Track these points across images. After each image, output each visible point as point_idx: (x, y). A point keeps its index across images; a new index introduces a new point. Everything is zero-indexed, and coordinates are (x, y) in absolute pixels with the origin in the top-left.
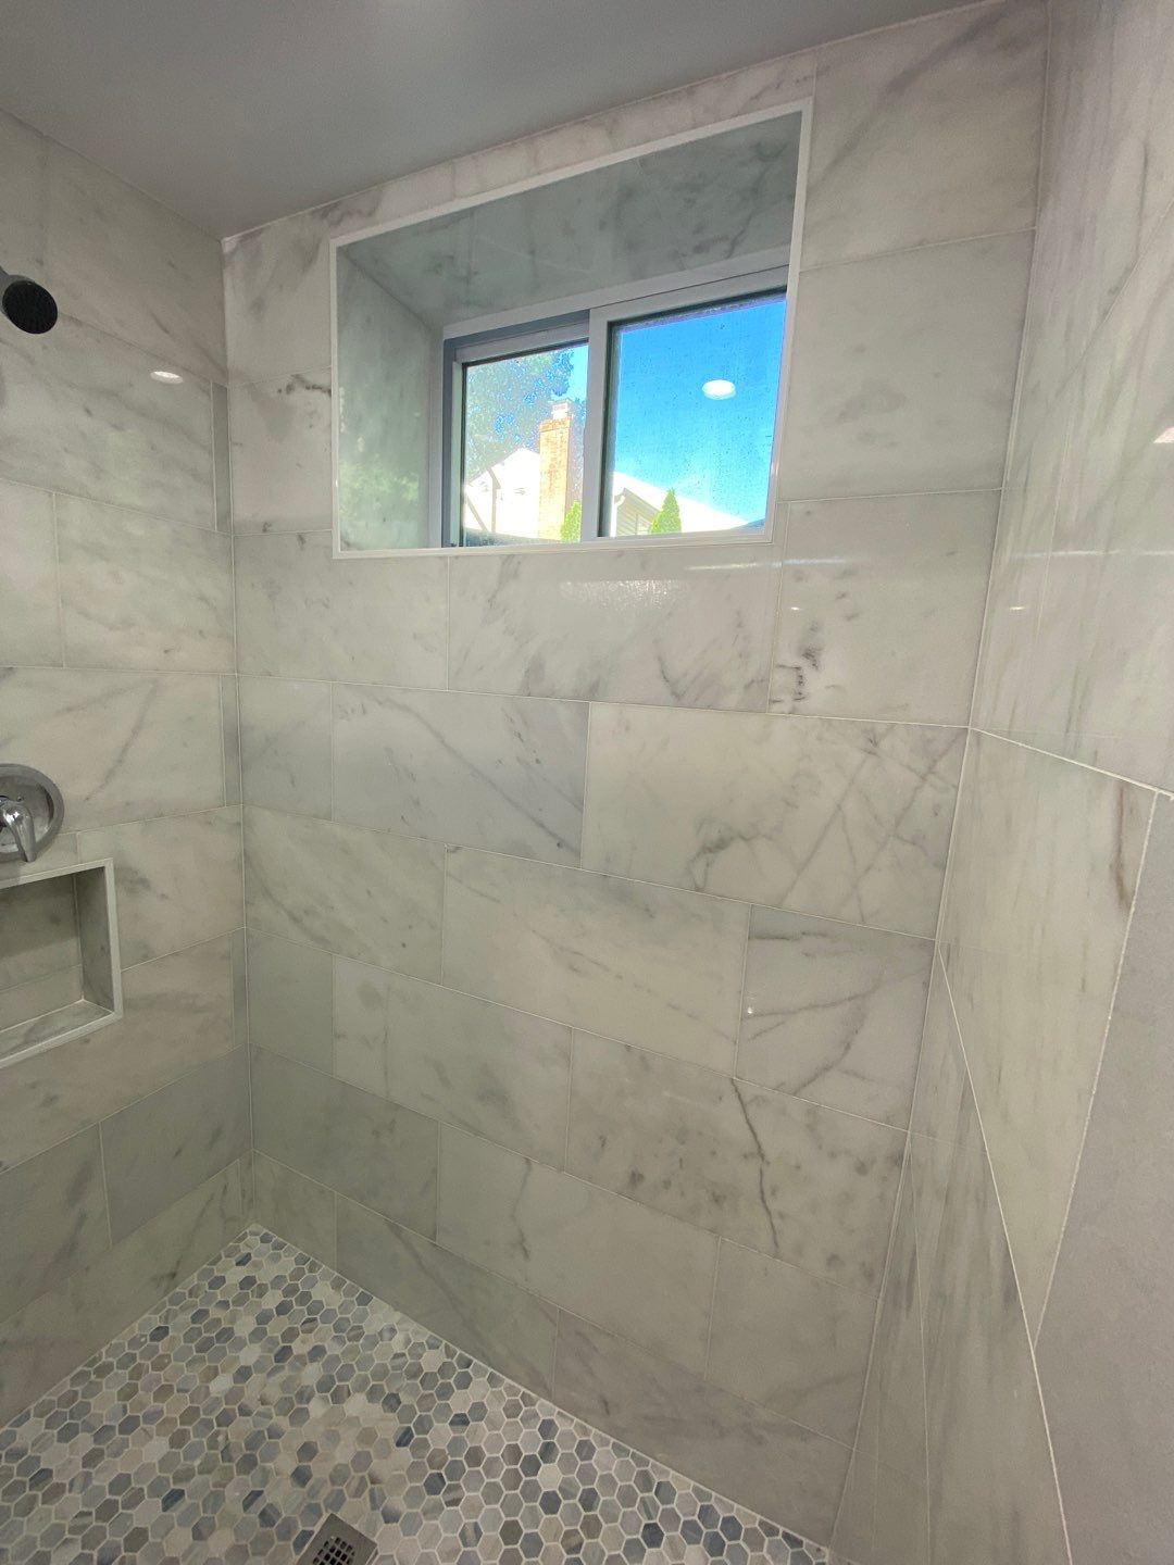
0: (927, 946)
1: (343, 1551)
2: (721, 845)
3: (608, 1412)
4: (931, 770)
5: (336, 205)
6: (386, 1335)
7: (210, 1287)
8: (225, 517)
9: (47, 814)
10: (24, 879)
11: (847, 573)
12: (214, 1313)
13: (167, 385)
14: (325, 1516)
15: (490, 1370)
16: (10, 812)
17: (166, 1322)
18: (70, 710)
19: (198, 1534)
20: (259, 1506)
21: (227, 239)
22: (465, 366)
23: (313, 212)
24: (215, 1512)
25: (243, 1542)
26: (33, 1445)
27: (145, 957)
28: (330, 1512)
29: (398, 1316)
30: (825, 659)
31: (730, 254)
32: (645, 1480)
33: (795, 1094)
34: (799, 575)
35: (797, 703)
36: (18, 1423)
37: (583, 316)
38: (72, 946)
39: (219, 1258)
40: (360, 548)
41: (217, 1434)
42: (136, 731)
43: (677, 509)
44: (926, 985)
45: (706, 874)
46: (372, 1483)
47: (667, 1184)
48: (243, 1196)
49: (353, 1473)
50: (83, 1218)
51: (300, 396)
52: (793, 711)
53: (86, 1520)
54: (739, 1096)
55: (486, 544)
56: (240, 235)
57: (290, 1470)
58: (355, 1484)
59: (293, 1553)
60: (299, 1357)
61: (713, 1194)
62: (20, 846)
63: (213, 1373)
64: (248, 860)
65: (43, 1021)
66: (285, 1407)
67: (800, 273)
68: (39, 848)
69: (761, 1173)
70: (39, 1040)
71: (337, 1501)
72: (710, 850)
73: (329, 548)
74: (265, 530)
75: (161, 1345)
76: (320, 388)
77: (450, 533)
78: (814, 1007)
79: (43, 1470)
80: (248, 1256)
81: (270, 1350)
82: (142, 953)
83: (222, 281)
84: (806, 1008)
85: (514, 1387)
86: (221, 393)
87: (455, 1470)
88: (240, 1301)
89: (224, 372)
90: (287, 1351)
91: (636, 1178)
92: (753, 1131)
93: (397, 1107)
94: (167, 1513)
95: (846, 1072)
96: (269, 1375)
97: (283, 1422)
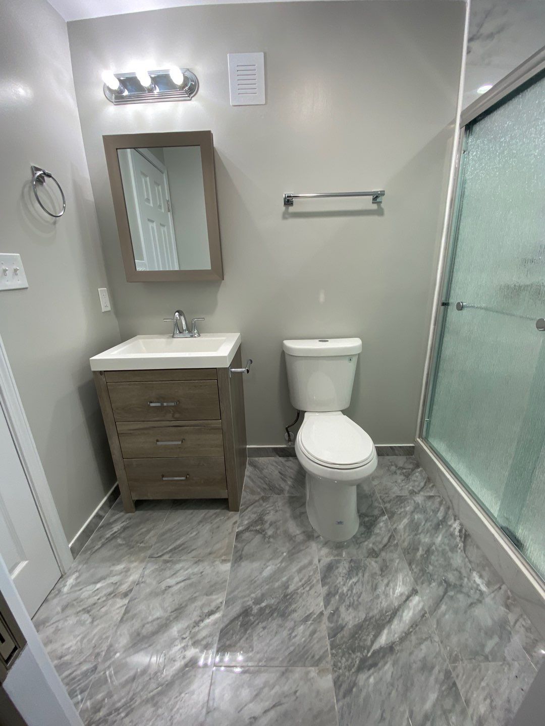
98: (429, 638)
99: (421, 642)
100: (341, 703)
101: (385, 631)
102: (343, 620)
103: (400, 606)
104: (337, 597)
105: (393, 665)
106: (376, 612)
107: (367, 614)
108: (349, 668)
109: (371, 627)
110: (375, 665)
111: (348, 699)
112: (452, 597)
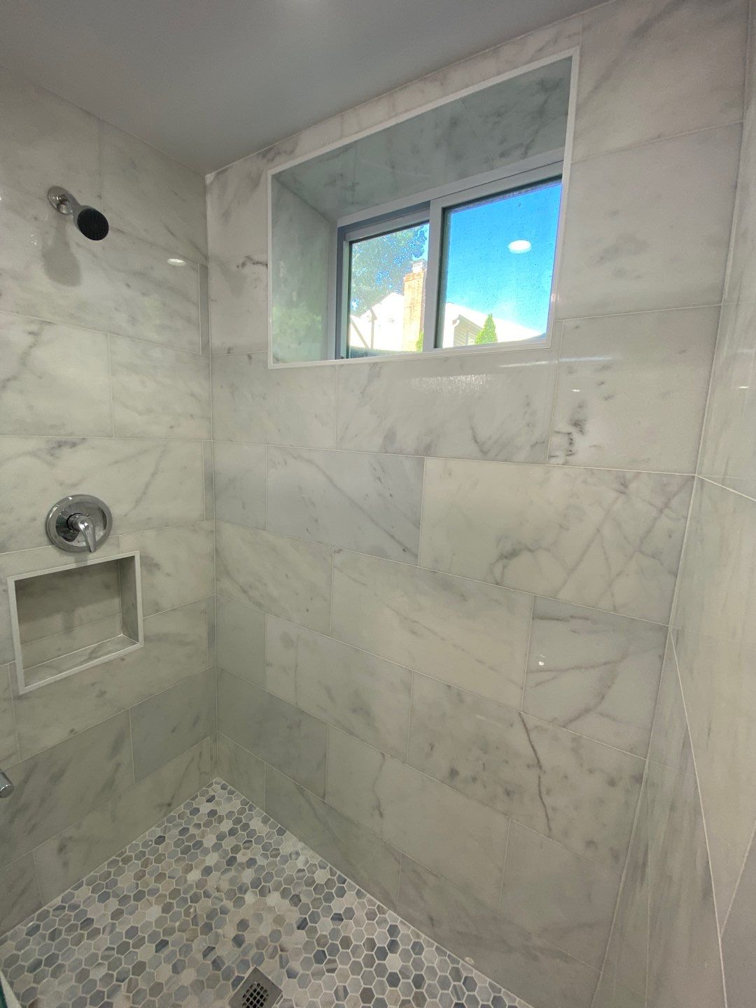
0: (664, 630)
1: (262, 993)
2: (513, 554)
3: (433, 925)
4: (667, 505)
5: (271, 149)
6: (293, 856)
7: (191, 814)
8: (206, 345)
9: (102, 525)
10: (89, 563)
11: (605, 367)
12: (192, 831)
13: (174, 267)
14: (252, 968)
15: (358, 887)
16: (83, 523)
17: (165, 833)
18: (117, 462)
19: (176, 969)
20: (212, 956)
21: (208, 176)
22: (351, 243)
23: (258, 154)
24: (185, 957)
25: (201, 979)
26: (84, 903)
27: (157, 611)
28: (255, 966)
29: (300, 845)
30: (589, 427)
31: (525, 155)
32: (456, 974)
33: (564, 727)
34: (571, 370)
35: (568, 458)
36: (77, 888)
37: (426, 205)
38: (116, 602)
39: (196, 797)
40: (284, 362)
41: (190, 907)
42: (153, 475)
43: (494, 327)
44: (661, 657)
45: (503, 573)
46: (281, 950)
47: (474, 779)
48: (212, 760)
49: (270, 943)
50: (119, 765)
51: (250, 269)
52: (566, 463)
53: (111, 952)
54: (525, 725)
55: (362, 356)
56: (216, 172)
57: (232, 935)
58: (271, 950)
59: (231, 990)
60: (240, 864)
61: (506, 789)
62: (87, 542)
63: (189, 869)
64: (217, 554)
65: (99, 647)
66: (231, 895)
67: (572, 165)
68: (99, 544)
69: (539, 777)
70: (96, 658)
71: (259, 959)
72: (506, 557)
73: (265, 363)
74: (229, 353)
75: (161, 847)
76: (261, 263)
77: (341, 350)
78: (578, 668)
79: (89, 919)
80: (213, 797)
81: (224, 858)
82: (155, 608)
83: (205, 202)
84: (572, 669)
85: (372, 900)
86: (204, 270)
87: (333, 951)
88: (207, 824)
89: (206, 257)
90: (234, 859)
91: (453, 773)
92: (534, 750)
93: (303, 712)
94: (158, 954)
95: (601, 714)
96: (223, 873)
97: (229, 904)
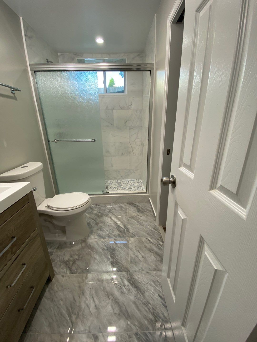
5: (77, 54)
11: (133, 98)
21: (59, 54)
23: (73, 54)
33: (134, 142)
35: (131, 108)
45: (125, 124)
54: (130, 143)
69: (132, 149)
78: (134, 134)
83: (58, 59)
92: (131, 146)
95: (137, 138)
98: (122, 218)
99: (123, 220)
100: (137, 237)
101: (120, 226)
102: (117, 234)
103: (114, 221)
104: (110, 235)
105: (128, 225)
106: (115, 227)
107: (115, 228)
108: (129, 234)
109: (119, 228)
110: (128, 229)
111: (136, 235)
112: (113, 212)
